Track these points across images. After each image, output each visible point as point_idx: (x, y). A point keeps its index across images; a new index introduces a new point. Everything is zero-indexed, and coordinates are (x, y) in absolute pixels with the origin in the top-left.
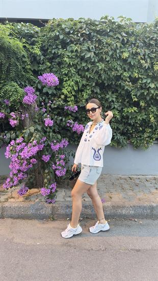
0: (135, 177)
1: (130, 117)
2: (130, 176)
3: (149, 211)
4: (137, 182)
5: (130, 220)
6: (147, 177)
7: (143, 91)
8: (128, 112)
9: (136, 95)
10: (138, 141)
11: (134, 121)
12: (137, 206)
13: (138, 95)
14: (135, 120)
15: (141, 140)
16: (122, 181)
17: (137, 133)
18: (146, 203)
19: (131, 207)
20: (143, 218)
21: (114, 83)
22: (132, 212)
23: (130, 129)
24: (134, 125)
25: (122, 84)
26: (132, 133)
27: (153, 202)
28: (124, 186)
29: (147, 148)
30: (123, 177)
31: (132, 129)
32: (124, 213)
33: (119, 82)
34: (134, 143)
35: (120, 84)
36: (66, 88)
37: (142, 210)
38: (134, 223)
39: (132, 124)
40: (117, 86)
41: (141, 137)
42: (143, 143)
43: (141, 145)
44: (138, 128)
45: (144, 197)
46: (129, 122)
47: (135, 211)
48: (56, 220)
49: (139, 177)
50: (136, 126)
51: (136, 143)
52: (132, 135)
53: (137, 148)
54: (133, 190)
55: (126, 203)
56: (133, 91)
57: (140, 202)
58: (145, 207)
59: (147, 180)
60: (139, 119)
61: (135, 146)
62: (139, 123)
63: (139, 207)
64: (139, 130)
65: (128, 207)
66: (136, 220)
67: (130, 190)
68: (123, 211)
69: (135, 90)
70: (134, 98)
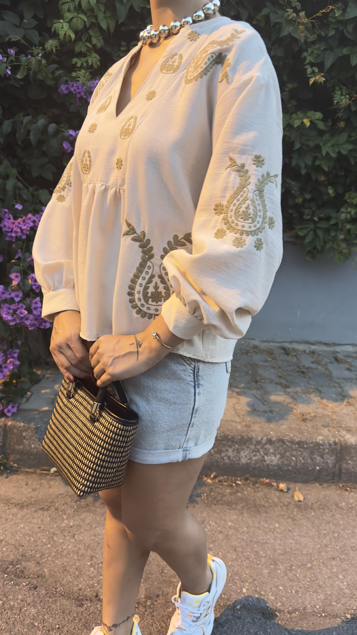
0: (301, 347)
2: (287, 345)
3: (330, 460)
4: (306, 362)
6: (338, 349)
7: (345, 51)
9: (320, 66)
10: (320, 233)
11: (310, 163)
12: (292, 442)
13: (328, 64)
14: (315, 158)
15: (327, 231)
16: (257, 358)
17: (318, 206)
18: (325, 431)
19: (270, 441)
20: (306, 482)
22: (273, 460)
24: (308, 174)
26: (302, 205)
27: (349, 430)
28: (260, 371)
29: (347, 257)
30: (264, 346)
31: (302, 190)
32: (244, 461)
34: (304, 238)
37: (305, 454)
38: (274, 496)
39: (303, 172)
41: (328, 219)
42: (335, 239)
43: (328, 246)
44: (322, 189)
45: (320, 411)
47: (282, 456)
49: (313, 347)
50: (317, 180)
51: (312, 241)
52: (302, 214)
53: (313, 258)
54: (287, 387)
55: (256, 427)
56: (310, 50)
57: (303, 426)
58: (318, 444)
59: (336, 359)
60: (327, 153)
61: (309, 249)
62: (326, 169)
63: (300, 443)
64: (325, 197)
65: (258, 443)
66: (282, 486)
67: (279, 387)
68: (242, 454)
69: (317, 46)
70: (313, 72)
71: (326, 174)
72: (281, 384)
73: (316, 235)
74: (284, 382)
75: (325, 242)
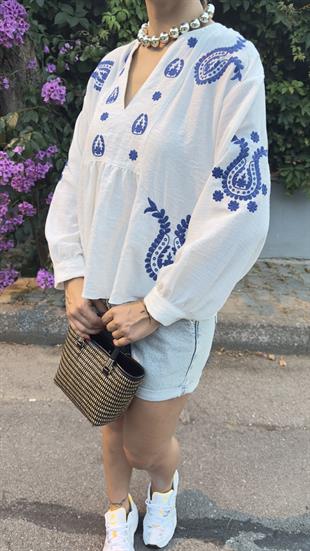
0: (280, 262)
1: (283, 108)
2: (267, 260)
3: (305, 339)
5: (257, 355)
6: (307, 262)
8: (278, 92)
15: (304, 172)
20: (288, 354)
25: (268, 8)
32: (244, 340)
33: (262, 4)
34: (286, 178)
35: (264, 8)
36: (116, 10)
37: (287, 335)
38: (266, 362)
41: (304, 163)
43: (303, 184)
44: (301, 141)
45: (296, 306)
46: (280, 121)
47: (271, 336)
49: (289, 262)
51: (292, 179)
53: (292, 193)
55: (252, 317)
57: (285, 316)
59: (306, 270)
63: (283, 327)
64: (302, 146)
66: (272, 356)
69: (301, 30)
70: (297, 51)
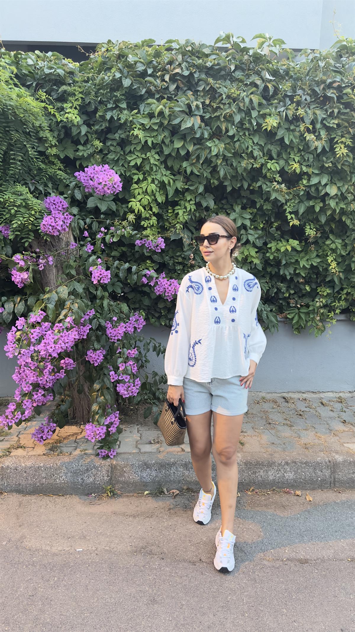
0: (296, 396)
1: (284, 262)
2: (285, 395)
3: (327, 473)
4: (301, 406)
5: (285, 492)
6: (322, 395)
7: (311, 203)
8: (278, 250)
9: (296, 213)
10: (303, 316)
11: (292, 272)
12: (301, 463)
13: (301, 211)
14: (295, 269)
15: (308, 314)
16: (266, 406)
17: (299, 297)
18: (322, 454)
19: (287, 463)
20: (313, 489)
21: (246, 186)
22: (290, 476)
23: (284, 289)
24: (292, 279)
25: (264, 187)
26: (289, 298)
27: (337, 452)
28: (271, 416)
29: (322, 331)
30: (268, 396)
31: (288, 288)
32: (271, 478)
33: (259, 184)
34: (292, 319)
35: (260, 187)
36: (139, 197)
37: (311, 470)
38: (293, 499)
39: (288, 277)
40: (252, 192)
41: (308, 306)
42: (313, 319)
43: (309, 324)
44: (302, 286)
45: (316, 441)
46: (281, 273)
47: (296, 472)
48: (120, 496)
49: (305, 396)
50: (298, 281)
51: (298, 322)
52: (289, 303)
53: (299, 332)
54: (291, 426)
55: (276, 455)
56: (288, 204)
57: (307, 452)
58: (318, 463)
59: (322, 403)
60: (304, 265)
61: (296, 327)
62: (304, 276)
63: (305, 463)
64: (304, 292)
65: (280, 464)
66: (298, 492)
67: (286, 427)
68: (270, 473)
69: (293, 201)
70: (292, 218)
71: (303, 277)
72: (287, 425)
73: (300, 317)
74: (289, 423)
75: (307, 321)
